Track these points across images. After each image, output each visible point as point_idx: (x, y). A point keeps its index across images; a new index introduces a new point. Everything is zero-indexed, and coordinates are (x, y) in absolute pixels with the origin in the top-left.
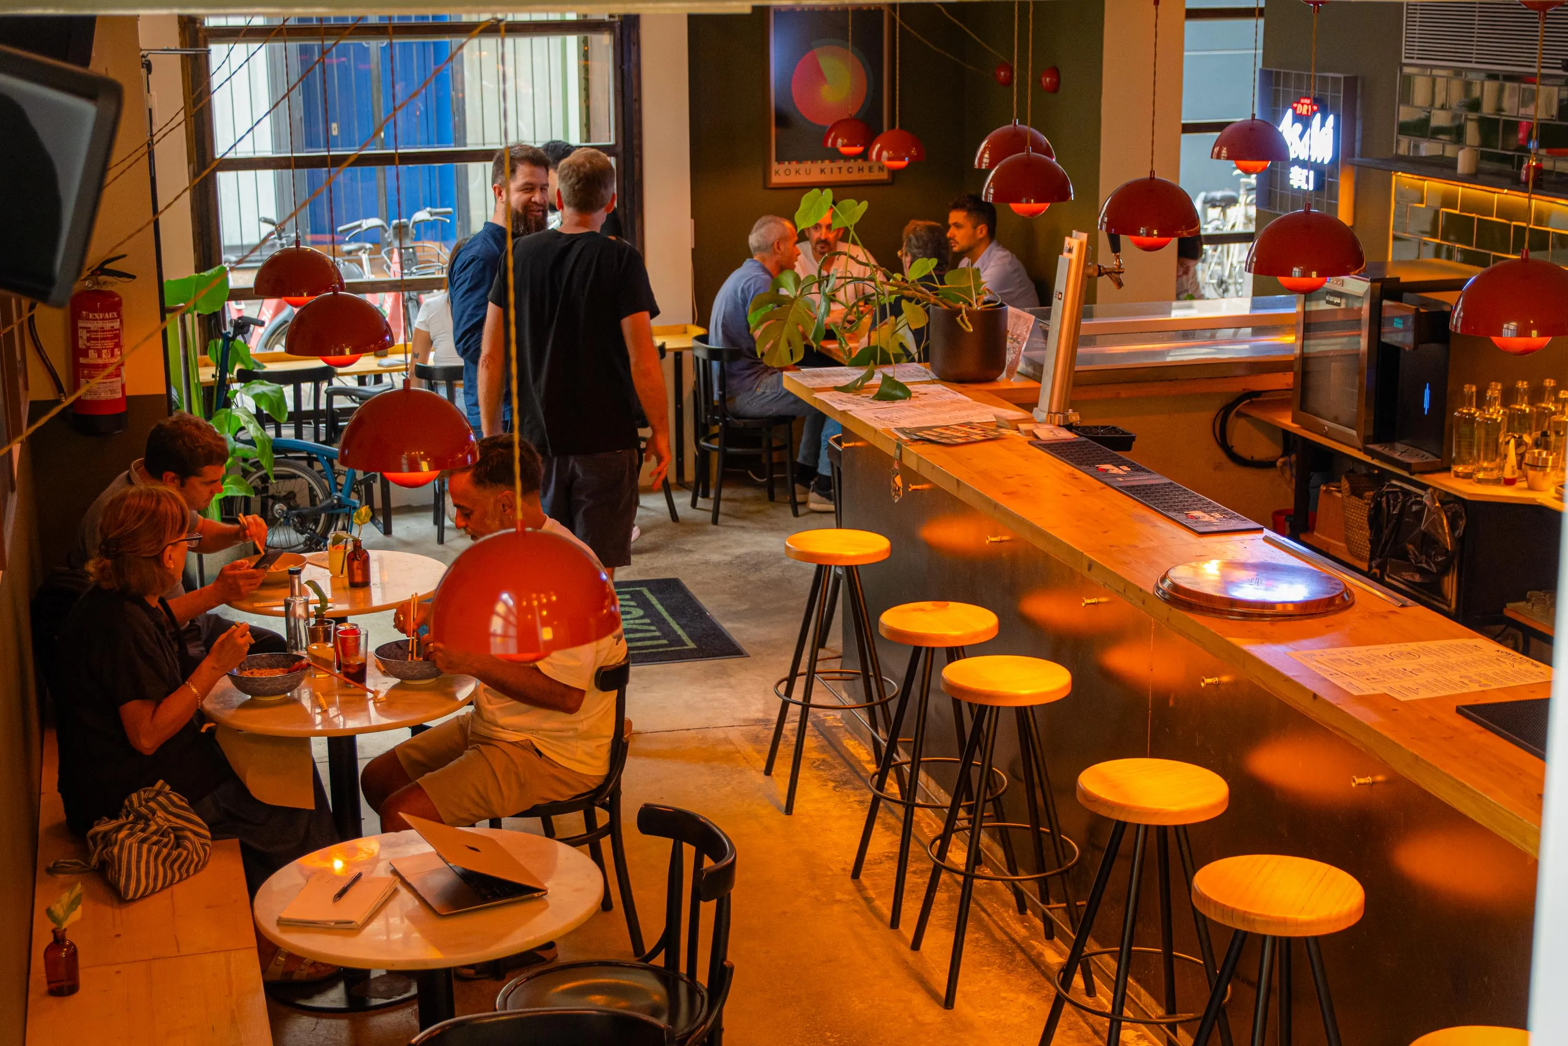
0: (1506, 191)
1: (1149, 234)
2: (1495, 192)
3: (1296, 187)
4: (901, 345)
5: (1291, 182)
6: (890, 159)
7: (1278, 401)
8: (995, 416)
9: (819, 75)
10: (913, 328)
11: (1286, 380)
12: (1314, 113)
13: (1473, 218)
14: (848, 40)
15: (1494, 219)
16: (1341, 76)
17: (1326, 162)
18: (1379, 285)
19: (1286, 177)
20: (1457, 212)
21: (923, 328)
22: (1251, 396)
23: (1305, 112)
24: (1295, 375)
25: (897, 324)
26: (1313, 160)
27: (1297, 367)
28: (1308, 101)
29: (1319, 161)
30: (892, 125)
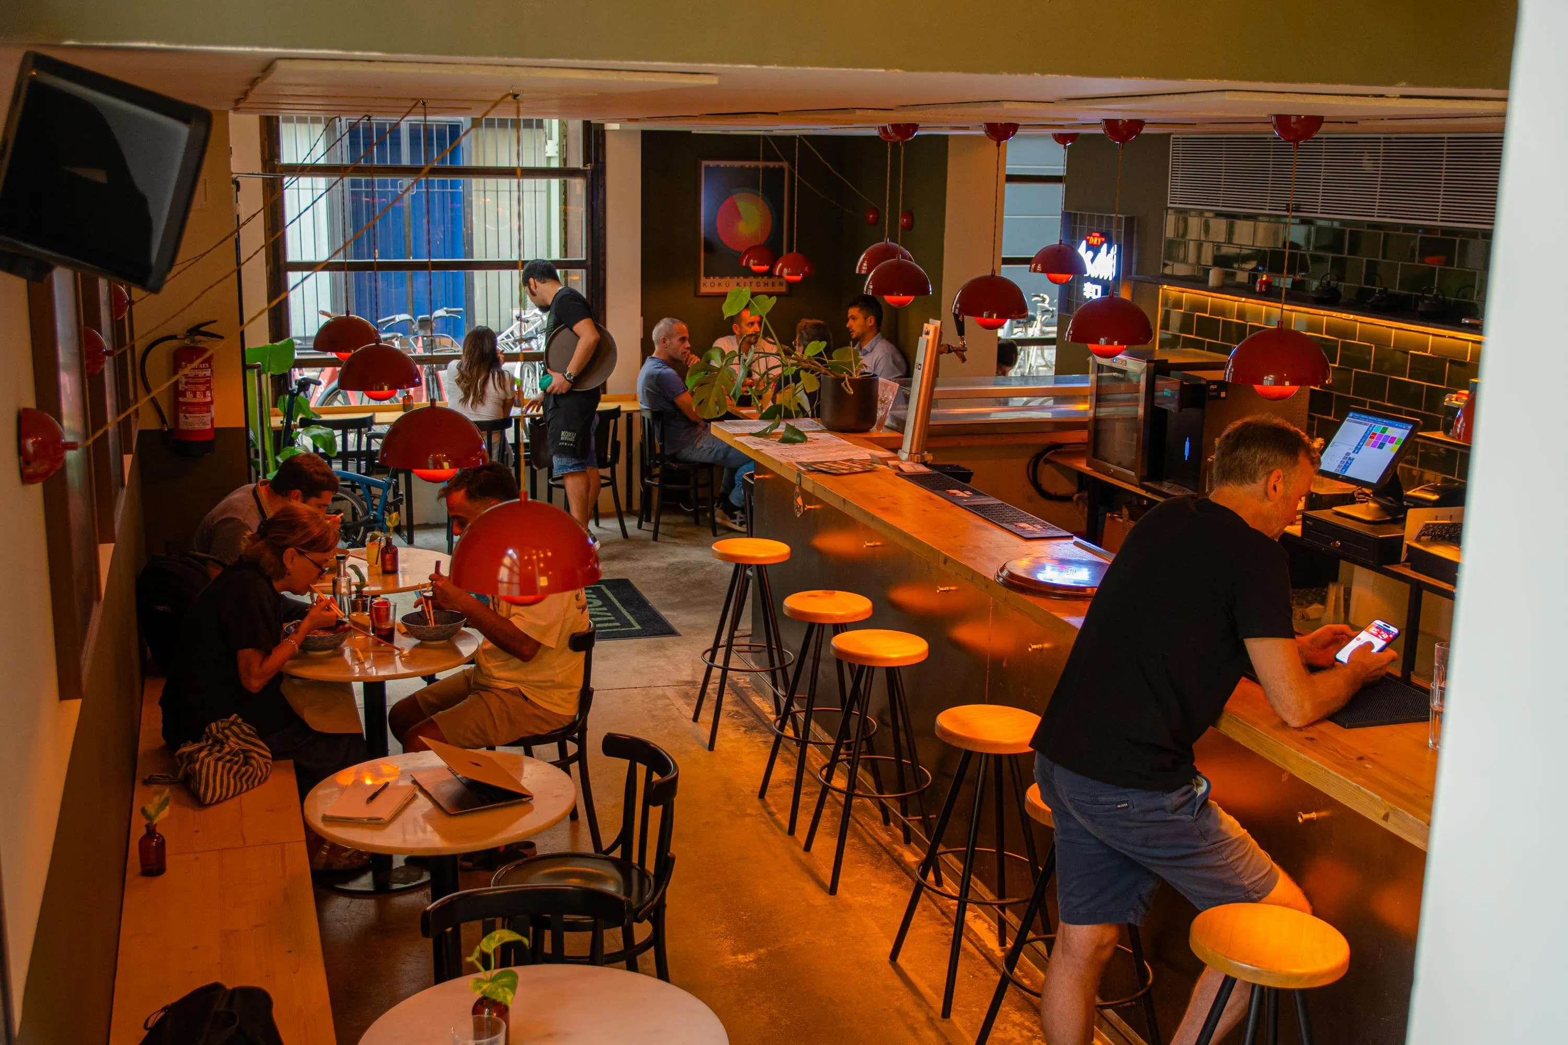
0: (1243, 299)
1: (990, 316)
2: (1236, 301)
3: (1088, 297)
4: (799, 404)
5: (1085, 294)
6: (789, 274)
7: (1075, 451)
8: (870, 455)
9: (737, 215)
10: (808, 391)
11: (1083, 435)
12: (1102, 243)
13: (1219, 320)
14: (759, 190)
15: (1235, 320)
16: (1123, 216)
17: (1110, 279)
18: (1152, 365)
19: (1080, 290)
20: (1207, 315)
21: (816, 392)
22: (1056, 447)
23: (1095, 242)
24: (1089, 431)
25: (796, 389)
26: (1101, 278)
27: (1091, 426)
28: (1098, 235)
29: (1105, 278)
30: (790, 250)
